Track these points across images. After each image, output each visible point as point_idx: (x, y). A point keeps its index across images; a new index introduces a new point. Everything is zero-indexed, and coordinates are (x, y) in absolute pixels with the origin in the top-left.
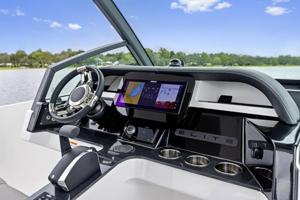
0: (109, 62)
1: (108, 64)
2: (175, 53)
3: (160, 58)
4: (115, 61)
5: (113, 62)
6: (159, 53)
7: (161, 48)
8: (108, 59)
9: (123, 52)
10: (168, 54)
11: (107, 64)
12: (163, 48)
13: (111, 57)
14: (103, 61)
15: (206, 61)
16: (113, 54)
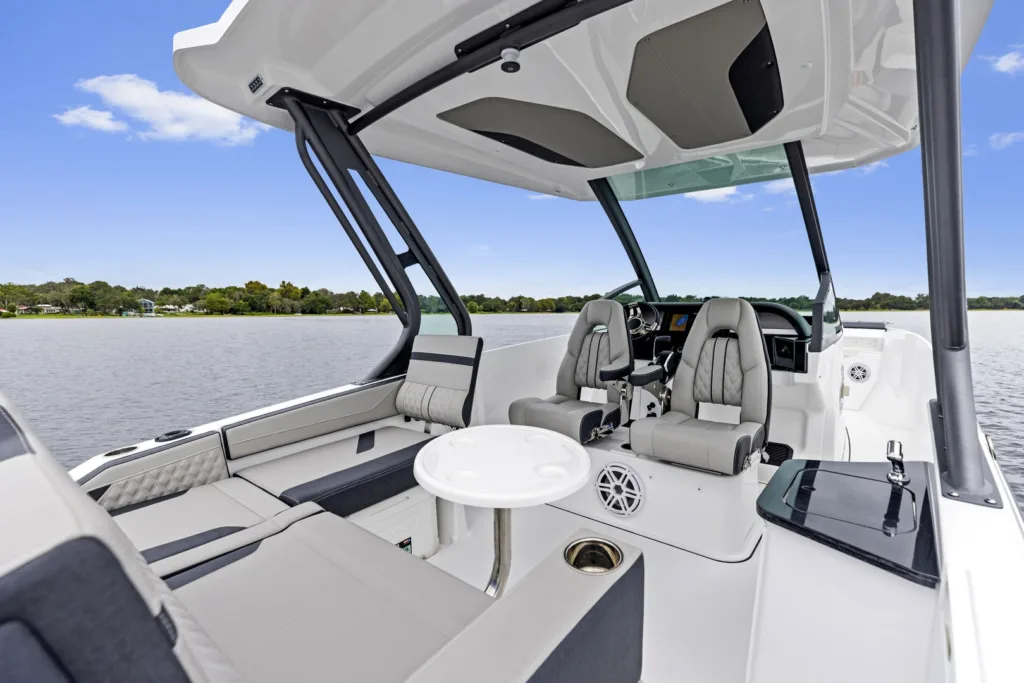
0: (171, 307)
1: (169, 310)
2: (312, 289)
3: (280, 300)
4: (185, 304)
5: (180, 307)
6: (278, 291)
7: (284, 282)
8: (167, 300)
9: (202, 286)
10: (297, 293)
11: (165, 309)
12: (287, 282)
13: (175, 296)
14: (156, 304)
15: (367, 305)
16: (180, 290)
